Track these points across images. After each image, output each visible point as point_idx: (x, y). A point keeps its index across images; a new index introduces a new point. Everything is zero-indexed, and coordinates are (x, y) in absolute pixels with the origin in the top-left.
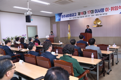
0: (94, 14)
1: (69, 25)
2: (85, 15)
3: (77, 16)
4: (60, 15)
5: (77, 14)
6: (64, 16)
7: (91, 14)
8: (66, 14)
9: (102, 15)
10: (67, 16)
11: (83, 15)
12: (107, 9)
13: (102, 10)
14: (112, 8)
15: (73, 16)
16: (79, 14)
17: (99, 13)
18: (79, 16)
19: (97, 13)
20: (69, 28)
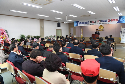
0: (101, 23)
1: (82, 29)
2: (95, 23)
3: (90, 23)
4: (77, 22)
5: (90, 22)
6: (81, 23)
7: (99, 23)
8: (82, 22)
9: (106, 24)
10: (83, 23)
11: (94, 23)
12: (109, 20)
13: (106, 21)
14: (112, 20)
15: (87, 23)
16: (91, 22)
17: (104, 22)
18: (91, 24)
19: (102, 23)
20: (82, 31)
